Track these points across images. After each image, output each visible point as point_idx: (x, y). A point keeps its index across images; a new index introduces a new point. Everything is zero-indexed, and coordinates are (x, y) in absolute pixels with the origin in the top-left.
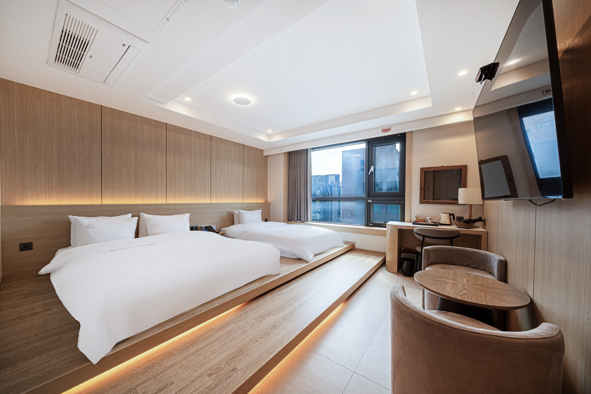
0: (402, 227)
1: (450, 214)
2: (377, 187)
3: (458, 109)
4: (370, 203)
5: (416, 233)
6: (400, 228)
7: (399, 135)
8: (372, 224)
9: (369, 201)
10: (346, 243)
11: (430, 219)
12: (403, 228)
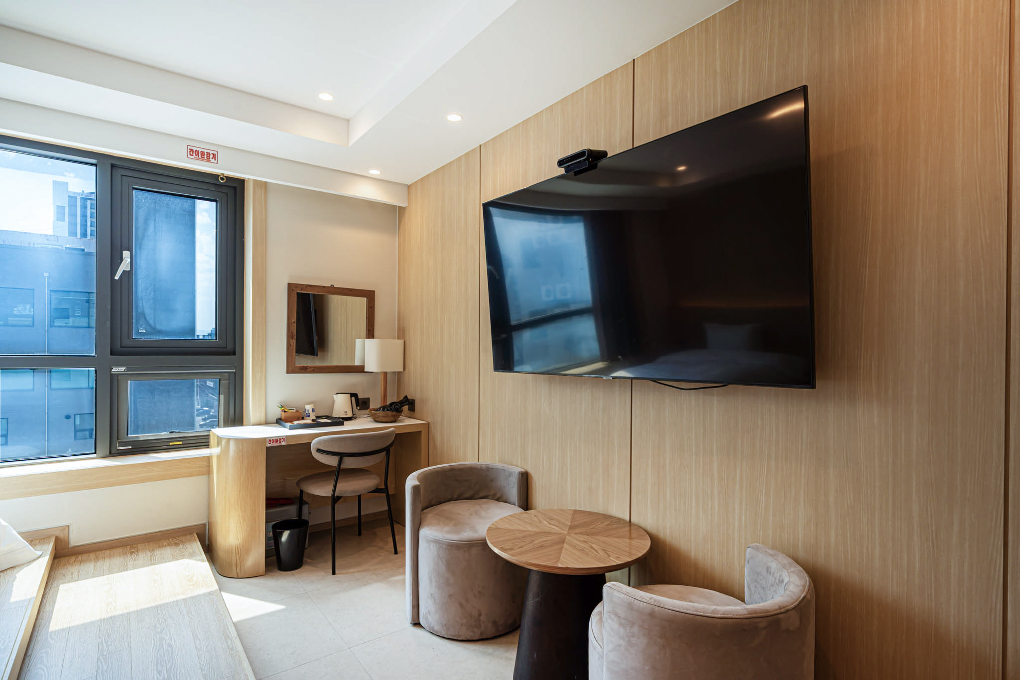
0: (277, 440)
1: (352, 395)
2: (142, 321)
3: (375, 172)
4: (118, 375)
5: (319, 451)
6: (272, 445)
7: (222, 179)
8: (130, 447)
9: (115, 370)
10: (34, 538)
11: (313, 410)
12: (280, 442)
